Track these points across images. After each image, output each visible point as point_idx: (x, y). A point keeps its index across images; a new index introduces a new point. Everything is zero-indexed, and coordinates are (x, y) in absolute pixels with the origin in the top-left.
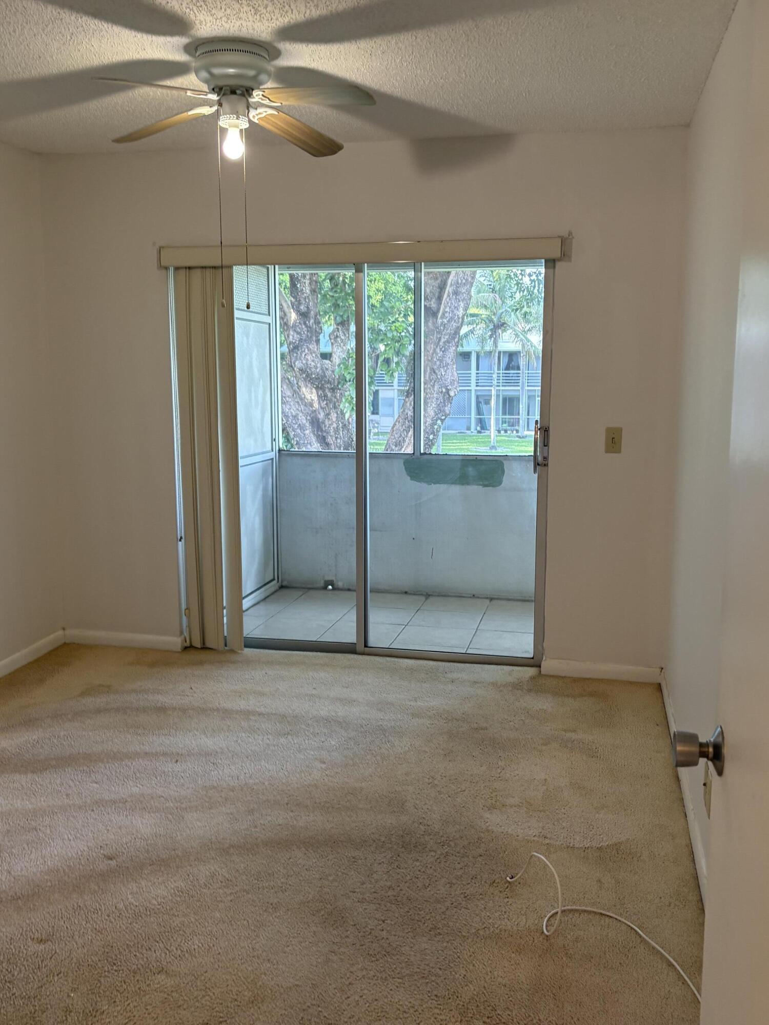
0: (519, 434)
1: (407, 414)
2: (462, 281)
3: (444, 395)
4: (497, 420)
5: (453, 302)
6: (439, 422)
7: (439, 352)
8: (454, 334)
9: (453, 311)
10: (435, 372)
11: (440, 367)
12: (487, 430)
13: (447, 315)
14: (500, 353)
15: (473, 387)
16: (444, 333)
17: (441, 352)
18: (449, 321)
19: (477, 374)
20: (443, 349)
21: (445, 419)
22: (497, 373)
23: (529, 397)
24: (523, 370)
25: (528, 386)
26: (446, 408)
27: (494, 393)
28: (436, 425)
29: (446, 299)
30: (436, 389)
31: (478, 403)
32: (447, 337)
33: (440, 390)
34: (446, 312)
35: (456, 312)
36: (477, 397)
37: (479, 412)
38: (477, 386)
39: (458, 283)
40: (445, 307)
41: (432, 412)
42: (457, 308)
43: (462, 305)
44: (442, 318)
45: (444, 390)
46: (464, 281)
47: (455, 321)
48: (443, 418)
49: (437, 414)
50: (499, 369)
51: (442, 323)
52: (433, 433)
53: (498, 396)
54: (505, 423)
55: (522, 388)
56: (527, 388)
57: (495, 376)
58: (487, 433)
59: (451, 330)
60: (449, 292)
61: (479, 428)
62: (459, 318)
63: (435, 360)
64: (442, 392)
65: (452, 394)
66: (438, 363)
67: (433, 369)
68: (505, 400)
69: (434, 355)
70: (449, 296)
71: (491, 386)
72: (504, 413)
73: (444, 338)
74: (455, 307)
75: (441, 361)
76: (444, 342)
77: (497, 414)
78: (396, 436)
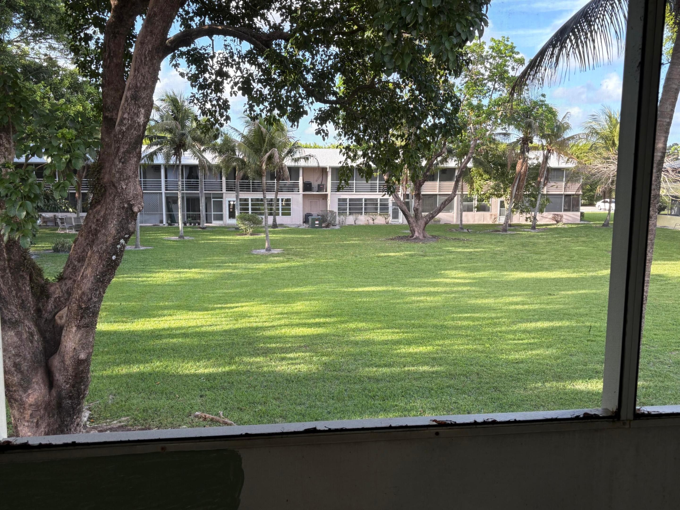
0: (201, 226)
1: (91, 227)
2: (141, 84)
3: (127, 212)
4: (183, 215)
5: (132, 107)
6: (122, 241)
7: (118, 163)
8: (134, 143)
9: (132, 118)
10: (114, 186)
11: (120, 180)
12: (176, 223)
13: (125, 122)
14: (182, 166)
15: (163, 191)
16: (123, 142)
17: (121, 164)
18: (128, 129)
19: (166, 181)
20: (123, 160)
21: (129, 237)
22: (181, 181)
23: (206, 198)
24: (201, 179)
25: (205, 190)
26: (130, 225)
27: (180, 196)
28: (118, 244)
29: (124, 104)
30: (116, 204)
31: (168, 203)
32: (127, 146)
33: (122, 206)
34: (125, 119)
35: (135, 119)
36: (167, 198)
37: (169, 209)
38: (166, 190)
39: (137, 86)
40: (123, 113)
41: (113, 229)
42: (137, 115)
43: (143, 111)
44: (119, 125)
45: (126, 205)
46: (144, 85)
47: (135, 129)
48: (127, 236)
49: (119, 233)
50: (182, 178)
51: (120, 131)
52: (115, 253)
53: (183, 198)
54: (190, 218)
55: (202, 192)
56: (204, 192)
57: (180, 183)
58: (176, 225)
59: (130, 139)
60: (126, 97)
61: (169, 222)
62: (139, 126)
63: (114, 172)
64: (124, 207)
65: (136, 209)
66: (117, 175)
67: (112, 182)
68: (188, 200)
69: (113, 167)
70: (126, 100)
71: (178, 190)
72: (188, 210)
73: (123, 148)
74: (135, 114)
75: (121, 173)
76: (124, 153)
77: (183, 211)
78: (79, 251)
